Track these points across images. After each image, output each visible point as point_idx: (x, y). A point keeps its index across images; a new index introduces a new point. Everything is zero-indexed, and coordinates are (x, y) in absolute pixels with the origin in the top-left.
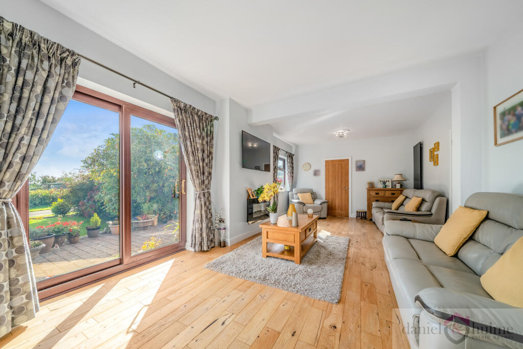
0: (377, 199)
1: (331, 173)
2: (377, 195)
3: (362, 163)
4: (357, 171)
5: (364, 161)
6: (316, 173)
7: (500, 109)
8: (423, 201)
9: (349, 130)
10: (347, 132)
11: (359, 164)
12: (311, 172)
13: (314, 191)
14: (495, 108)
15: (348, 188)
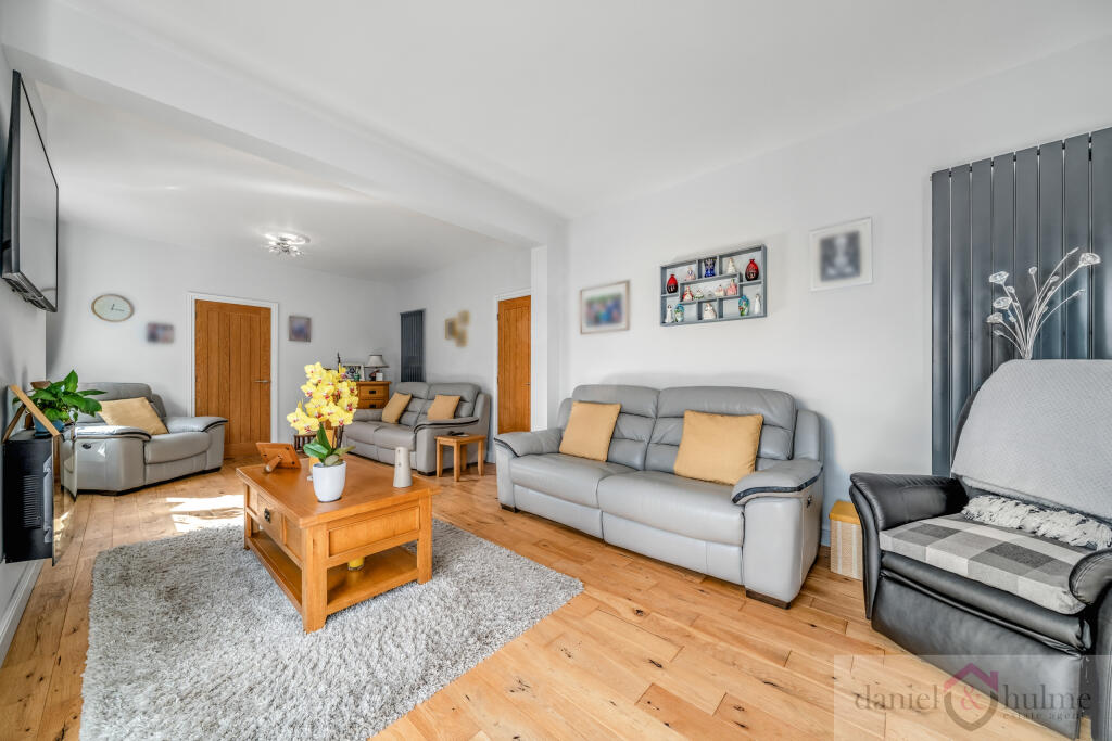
0: (372, 402)
1: (215, 339)
2: (373, 395)
3: (303, 322)
4: (291, 339)
5: (309, 320)
6: (157, 334)
7: (588, 295)
8: (462, 400)
9: (308, 240)
10: (303, 243)
11: (297, 324)
12: (138, 326)
13: (154, 391)
14: (581, 292)
15: (269, 382)
